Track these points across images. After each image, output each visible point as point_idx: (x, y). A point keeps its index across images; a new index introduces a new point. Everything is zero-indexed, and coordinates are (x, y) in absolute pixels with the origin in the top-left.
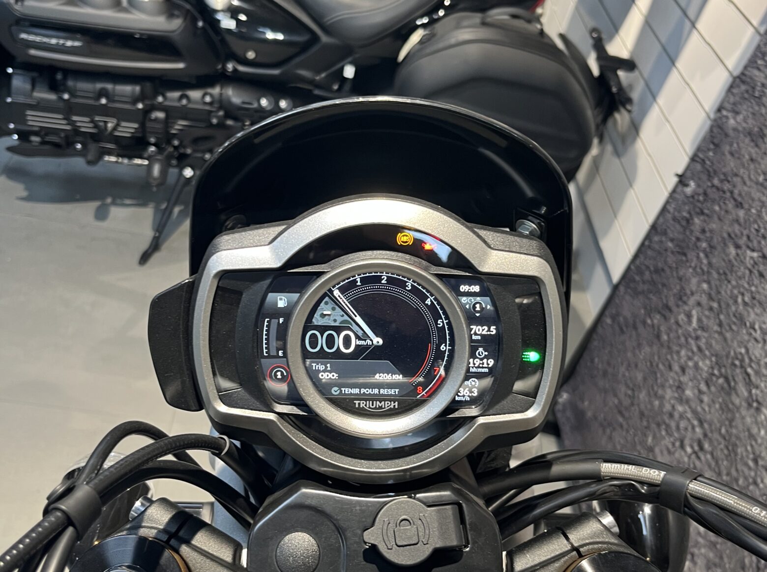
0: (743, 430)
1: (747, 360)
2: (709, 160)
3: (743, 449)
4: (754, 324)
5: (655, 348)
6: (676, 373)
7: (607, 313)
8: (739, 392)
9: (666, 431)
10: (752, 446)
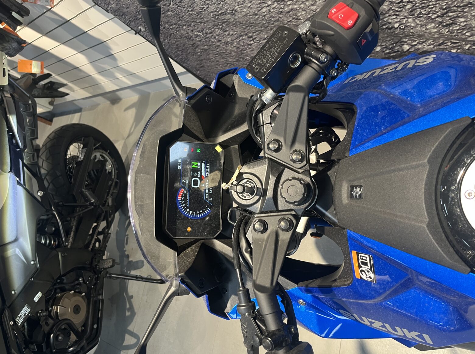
0: (244, 18)
1: (216, 13)
2: (130, 18)
3: (251, 19)
4: (201, 7)
5: (210, 52)
6: (221, 44)
7: (195, 73)
8: (229, 18)
9: (244, 51)
10: (250, 15)
